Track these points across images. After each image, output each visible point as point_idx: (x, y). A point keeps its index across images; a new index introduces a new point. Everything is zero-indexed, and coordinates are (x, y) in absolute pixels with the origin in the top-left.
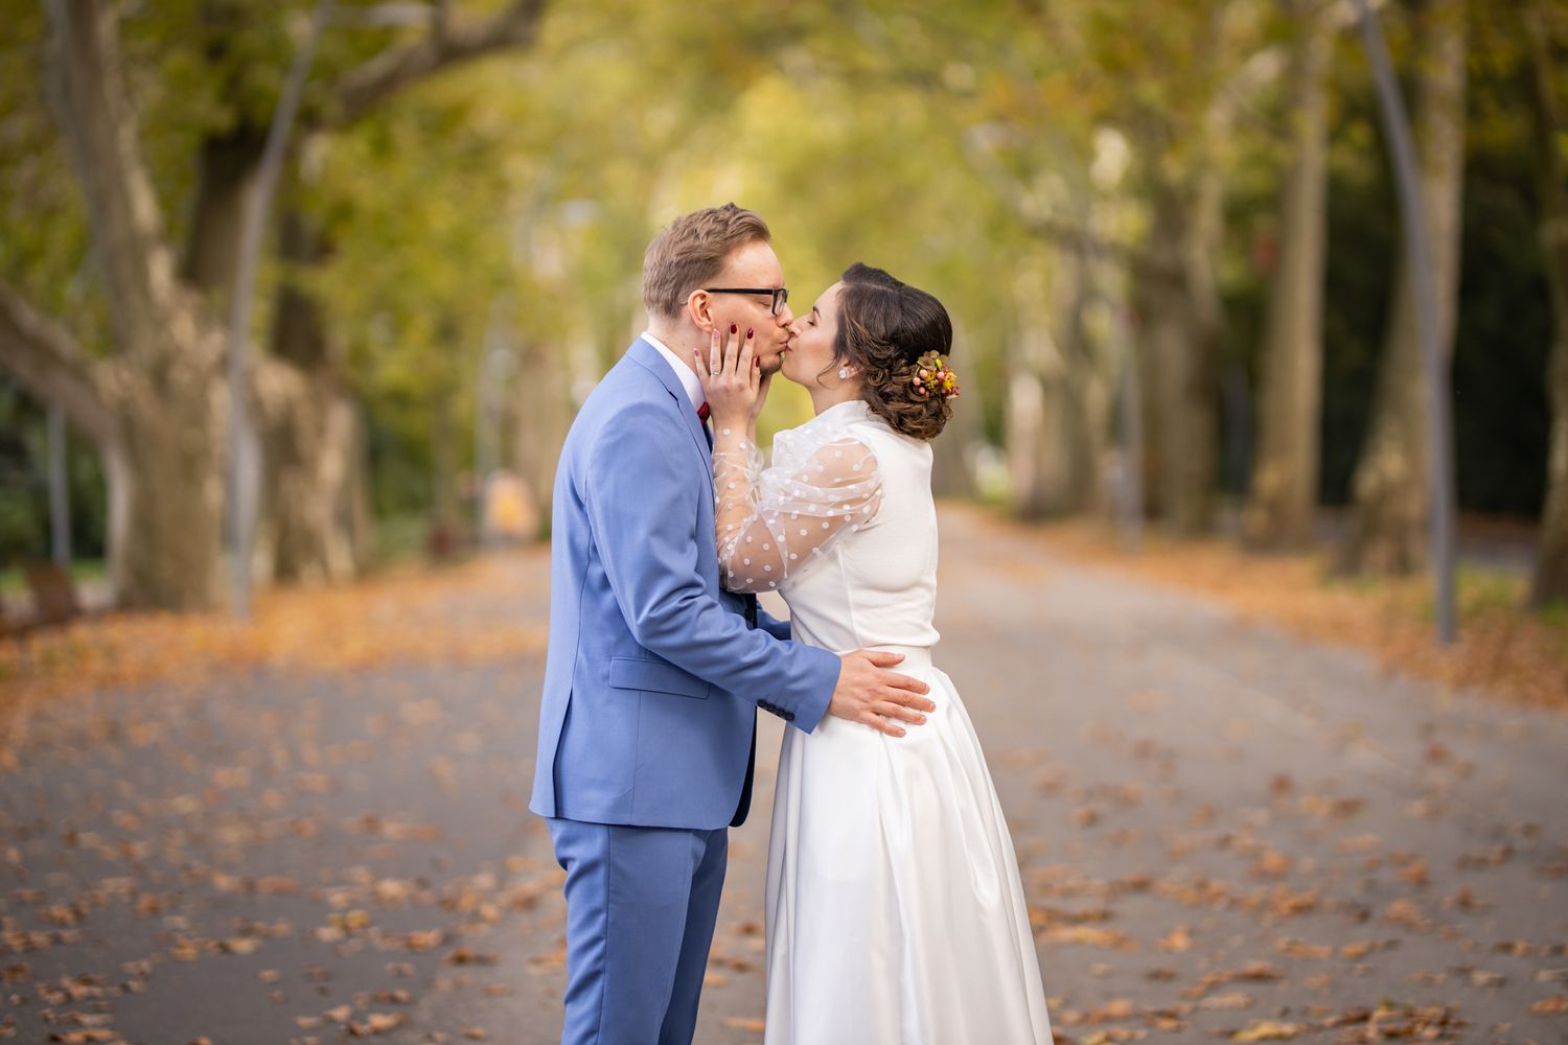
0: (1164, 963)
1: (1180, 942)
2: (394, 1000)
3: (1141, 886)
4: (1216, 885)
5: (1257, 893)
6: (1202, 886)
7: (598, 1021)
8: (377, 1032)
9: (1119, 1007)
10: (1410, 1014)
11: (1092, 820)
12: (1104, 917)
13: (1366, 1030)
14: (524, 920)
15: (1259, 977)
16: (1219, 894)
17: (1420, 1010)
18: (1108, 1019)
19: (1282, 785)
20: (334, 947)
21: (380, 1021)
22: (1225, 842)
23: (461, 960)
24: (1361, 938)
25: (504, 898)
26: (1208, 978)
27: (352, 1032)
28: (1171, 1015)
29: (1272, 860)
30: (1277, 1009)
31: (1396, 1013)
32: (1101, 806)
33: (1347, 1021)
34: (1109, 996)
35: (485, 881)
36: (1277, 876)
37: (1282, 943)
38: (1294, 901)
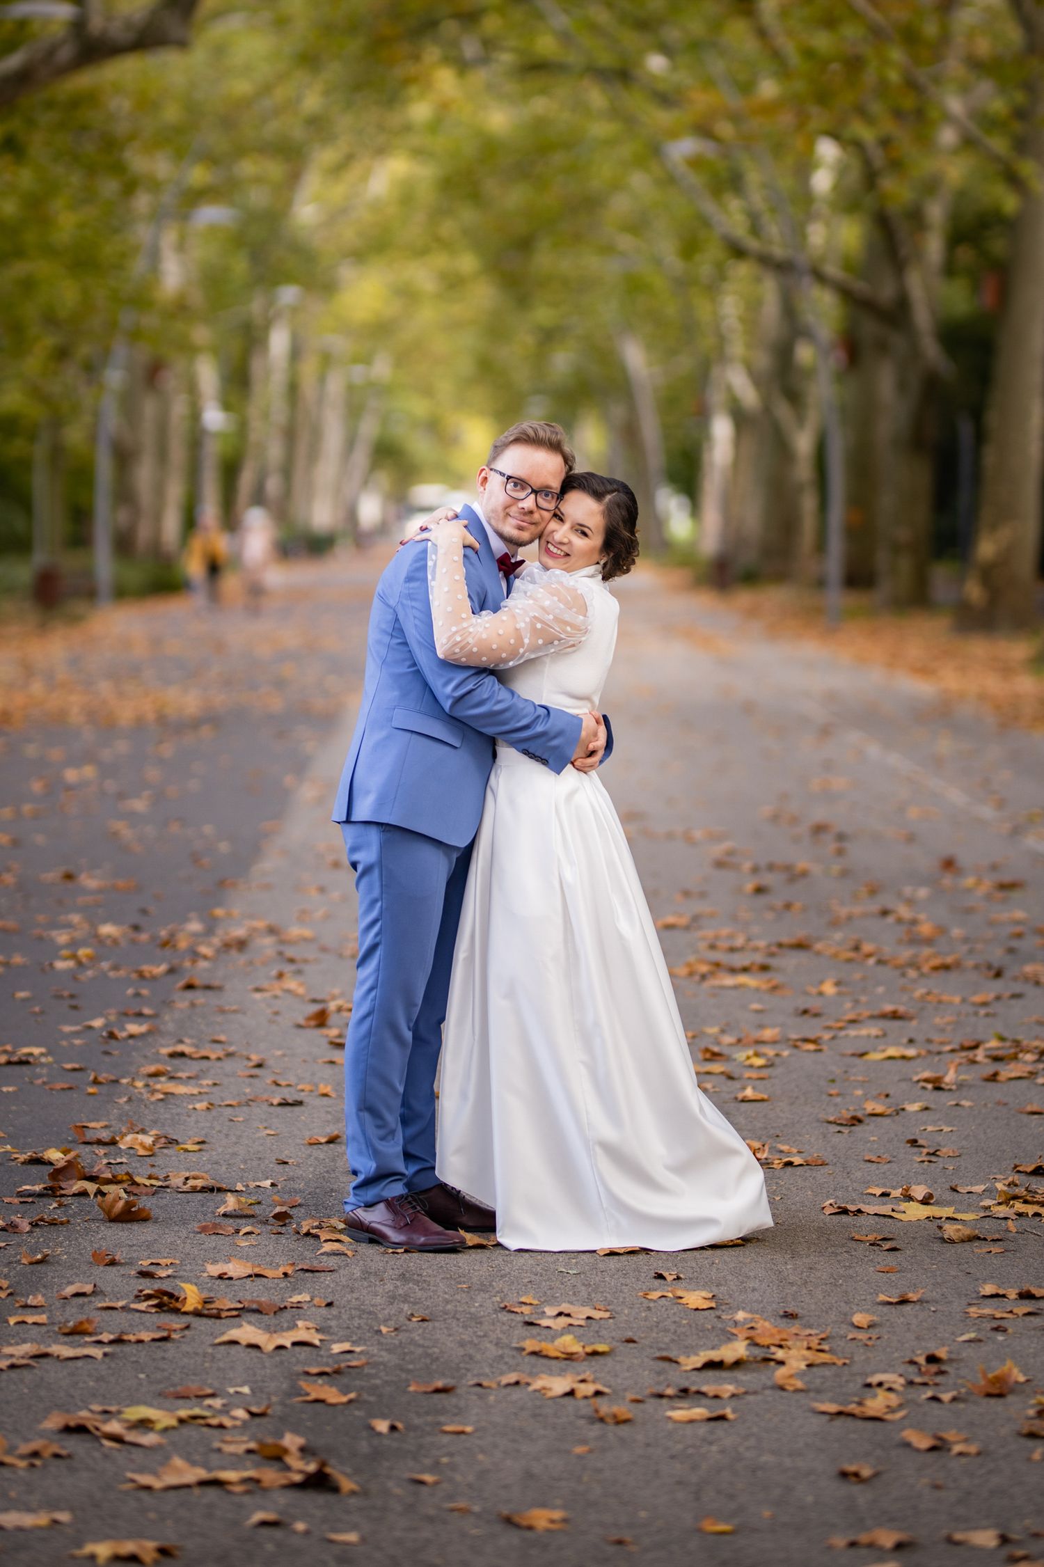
0: (813, 1004)
1: (829, 989)
2: (140, 1015)
3: (801, 946)
4: (867, 947)
5: (906, 954)
6: (857, 948)
7: (377, 980)
8: (131, 1036)
9: (768, 1034)
10: (1017, 1043)
11: (760, 890)
12: (764, 968)
13: (975, 1055)
14: (240, 959)
15: (895, 1016)
16: (869, 955)
17: (1025, 1043)
18: (759, 1042)
19: (949, 864)
20: (73, 976)
21: (133, 1028)
22: (885, 913)
23: (190, 987)
24: (992, 989)
25: (216, 941)
26: (851, 1016)
27: (112, 1036)
28: (814, 1041)
29: (925, 929)
30: (905, 1040)
31: (1008, 1044)
32: (768, 879)
33: (964, 1048)
34: (761, 1027)
35: (195, 926)
36: (929, 941)
37: (920, 992)
38: (937, 962)
